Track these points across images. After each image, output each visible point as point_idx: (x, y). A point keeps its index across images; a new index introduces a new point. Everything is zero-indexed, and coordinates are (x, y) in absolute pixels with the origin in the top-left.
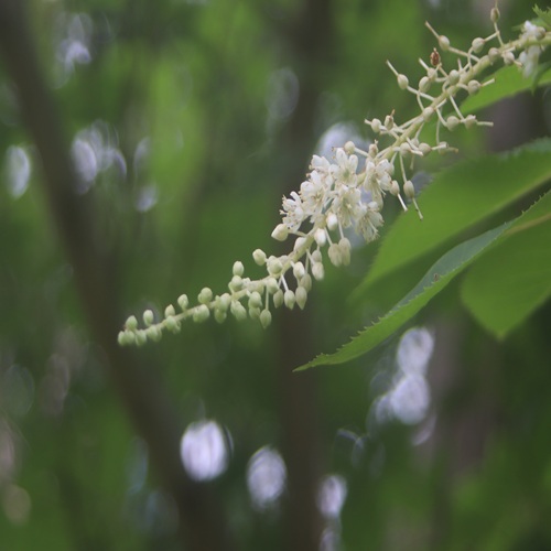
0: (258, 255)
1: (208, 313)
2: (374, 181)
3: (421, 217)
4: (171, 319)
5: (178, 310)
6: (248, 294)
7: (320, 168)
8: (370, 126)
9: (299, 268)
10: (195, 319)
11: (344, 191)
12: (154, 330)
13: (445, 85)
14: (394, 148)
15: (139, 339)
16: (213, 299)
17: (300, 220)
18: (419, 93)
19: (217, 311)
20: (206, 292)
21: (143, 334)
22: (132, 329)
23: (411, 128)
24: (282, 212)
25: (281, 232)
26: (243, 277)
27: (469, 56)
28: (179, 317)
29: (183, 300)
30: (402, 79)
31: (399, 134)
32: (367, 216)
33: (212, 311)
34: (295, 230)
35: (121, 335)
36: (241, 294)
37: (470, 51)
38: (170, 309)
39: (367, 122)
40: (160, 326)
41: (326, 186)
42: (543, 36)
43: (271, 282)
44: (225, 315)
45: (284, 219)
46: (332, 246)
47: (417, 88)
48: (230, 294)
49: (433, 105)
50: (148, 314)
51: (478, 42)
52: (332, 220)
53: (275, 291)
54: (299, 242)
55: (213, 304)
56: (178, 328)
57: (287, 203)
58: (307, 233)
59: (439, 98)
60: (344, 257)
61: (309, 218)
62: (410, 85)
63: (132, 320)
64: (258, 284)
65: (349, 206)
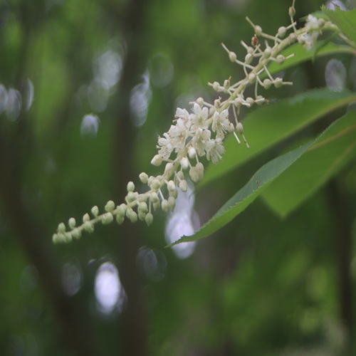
0: (143, 177)
1: (112, 218)
2: (219, 124)
3: (248, 146)
4: (88, 224)
5: (92, 217)
6: (138, 203)
7: (182, 116)
8: (212, 87)
9: (171, 184)
10: (103, 222)
11: (199, 132)
12: (76, 232)
13: (261, 59)
14: (230, 101)
15: (67, 238)
16: (115, 208)
17: (170, 152)
18: (245, 65)
19: (118, 217)
20: (110, 203)
21: (69, 235)
22: (62, 232)
23: (240, 87)
24: (158, 147)
25: (157, 160)
26: (134, 191)
27: (276, 39)
28: (93, 221)
29: (95, 210)
30: (232, 55)
31: (232, 92)
32: (215, 148)
33: (115, 216)
34: (166, 158)
35: (55, 237)
36: (133, 204)
37: (277, 35)
38: (86, 216)
39: (209, 84)
40: (80, 228)
41: (187, 128)
42: (323, 24)
43: (153, 194)
44: (123, 219)
45: (159, 151)
46: (192, 169)
47: (244, 61)
48: (126, 204)
49: (253, 71)
50: (72, 221)
51: (282, 30)
52: (192, 151)
53: (156, 201)
54: (169, 166)
55: (115, 211)
56: (92, 229)
57: (161, 140)
58: (174, 160)
59: (257, 67)
60: (200, 176)
61: (174, 150)
62: (238, 59)
63: (62, 226)
64: (144, 196)
65: (204, 142)
